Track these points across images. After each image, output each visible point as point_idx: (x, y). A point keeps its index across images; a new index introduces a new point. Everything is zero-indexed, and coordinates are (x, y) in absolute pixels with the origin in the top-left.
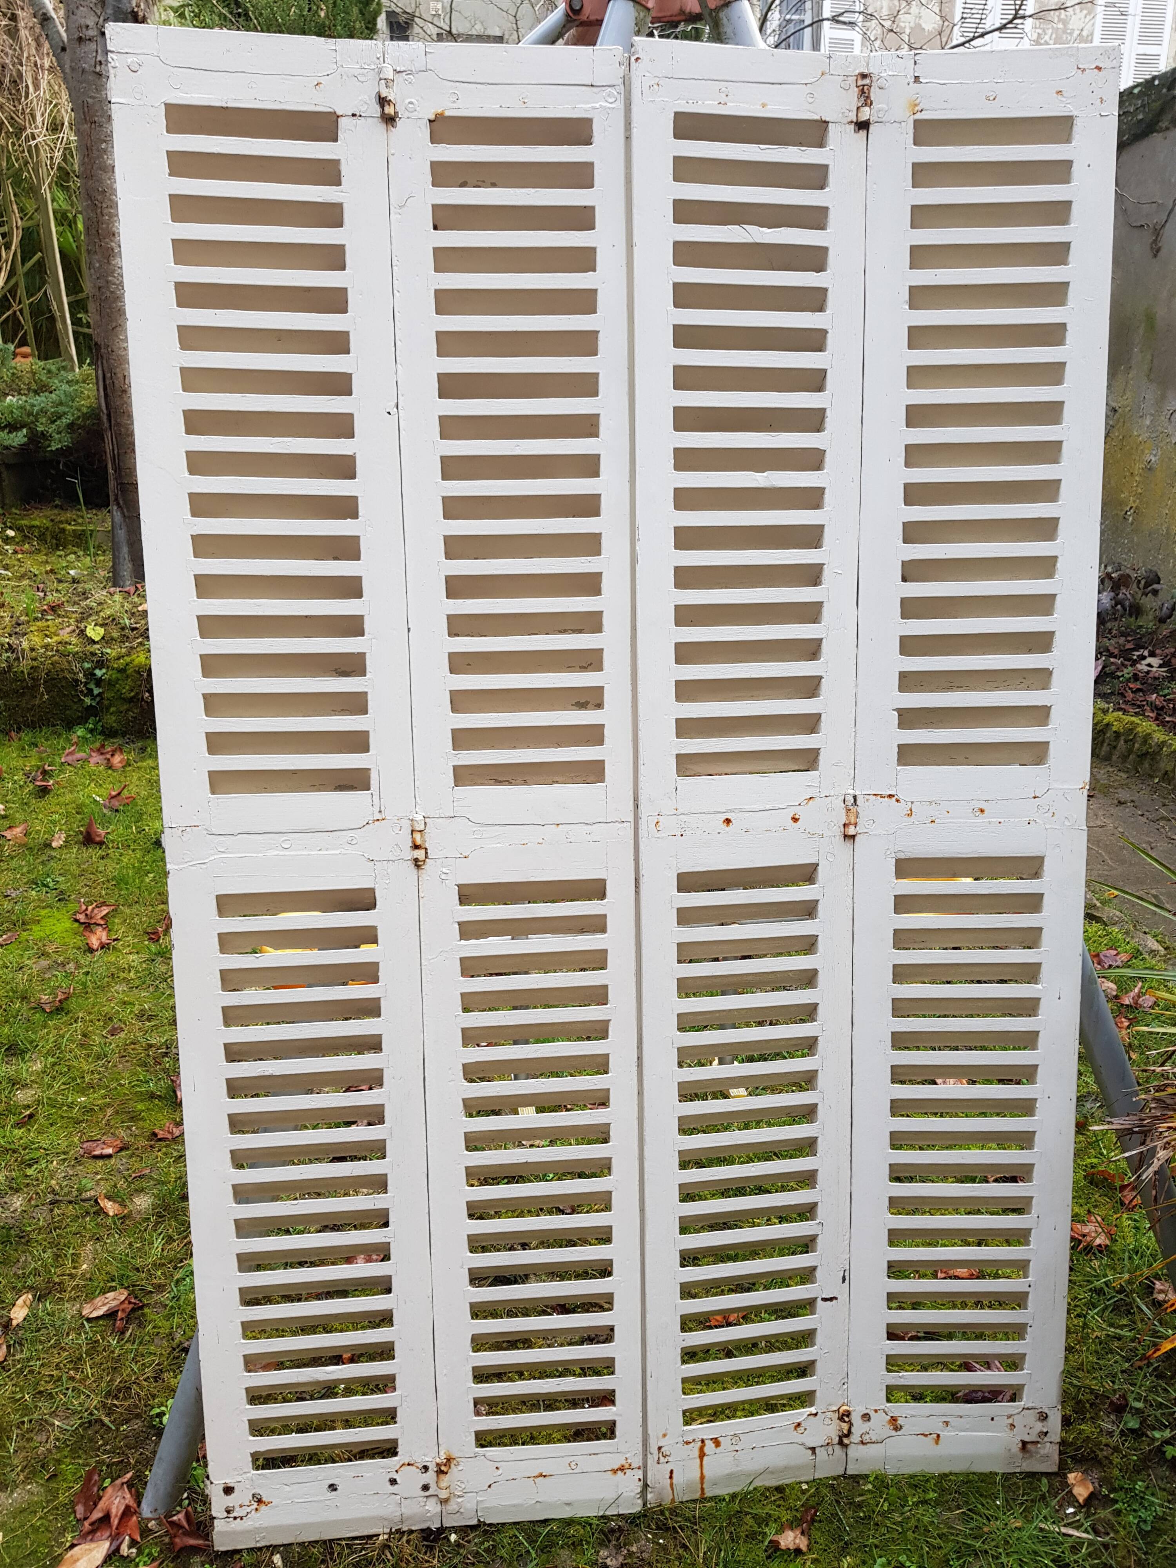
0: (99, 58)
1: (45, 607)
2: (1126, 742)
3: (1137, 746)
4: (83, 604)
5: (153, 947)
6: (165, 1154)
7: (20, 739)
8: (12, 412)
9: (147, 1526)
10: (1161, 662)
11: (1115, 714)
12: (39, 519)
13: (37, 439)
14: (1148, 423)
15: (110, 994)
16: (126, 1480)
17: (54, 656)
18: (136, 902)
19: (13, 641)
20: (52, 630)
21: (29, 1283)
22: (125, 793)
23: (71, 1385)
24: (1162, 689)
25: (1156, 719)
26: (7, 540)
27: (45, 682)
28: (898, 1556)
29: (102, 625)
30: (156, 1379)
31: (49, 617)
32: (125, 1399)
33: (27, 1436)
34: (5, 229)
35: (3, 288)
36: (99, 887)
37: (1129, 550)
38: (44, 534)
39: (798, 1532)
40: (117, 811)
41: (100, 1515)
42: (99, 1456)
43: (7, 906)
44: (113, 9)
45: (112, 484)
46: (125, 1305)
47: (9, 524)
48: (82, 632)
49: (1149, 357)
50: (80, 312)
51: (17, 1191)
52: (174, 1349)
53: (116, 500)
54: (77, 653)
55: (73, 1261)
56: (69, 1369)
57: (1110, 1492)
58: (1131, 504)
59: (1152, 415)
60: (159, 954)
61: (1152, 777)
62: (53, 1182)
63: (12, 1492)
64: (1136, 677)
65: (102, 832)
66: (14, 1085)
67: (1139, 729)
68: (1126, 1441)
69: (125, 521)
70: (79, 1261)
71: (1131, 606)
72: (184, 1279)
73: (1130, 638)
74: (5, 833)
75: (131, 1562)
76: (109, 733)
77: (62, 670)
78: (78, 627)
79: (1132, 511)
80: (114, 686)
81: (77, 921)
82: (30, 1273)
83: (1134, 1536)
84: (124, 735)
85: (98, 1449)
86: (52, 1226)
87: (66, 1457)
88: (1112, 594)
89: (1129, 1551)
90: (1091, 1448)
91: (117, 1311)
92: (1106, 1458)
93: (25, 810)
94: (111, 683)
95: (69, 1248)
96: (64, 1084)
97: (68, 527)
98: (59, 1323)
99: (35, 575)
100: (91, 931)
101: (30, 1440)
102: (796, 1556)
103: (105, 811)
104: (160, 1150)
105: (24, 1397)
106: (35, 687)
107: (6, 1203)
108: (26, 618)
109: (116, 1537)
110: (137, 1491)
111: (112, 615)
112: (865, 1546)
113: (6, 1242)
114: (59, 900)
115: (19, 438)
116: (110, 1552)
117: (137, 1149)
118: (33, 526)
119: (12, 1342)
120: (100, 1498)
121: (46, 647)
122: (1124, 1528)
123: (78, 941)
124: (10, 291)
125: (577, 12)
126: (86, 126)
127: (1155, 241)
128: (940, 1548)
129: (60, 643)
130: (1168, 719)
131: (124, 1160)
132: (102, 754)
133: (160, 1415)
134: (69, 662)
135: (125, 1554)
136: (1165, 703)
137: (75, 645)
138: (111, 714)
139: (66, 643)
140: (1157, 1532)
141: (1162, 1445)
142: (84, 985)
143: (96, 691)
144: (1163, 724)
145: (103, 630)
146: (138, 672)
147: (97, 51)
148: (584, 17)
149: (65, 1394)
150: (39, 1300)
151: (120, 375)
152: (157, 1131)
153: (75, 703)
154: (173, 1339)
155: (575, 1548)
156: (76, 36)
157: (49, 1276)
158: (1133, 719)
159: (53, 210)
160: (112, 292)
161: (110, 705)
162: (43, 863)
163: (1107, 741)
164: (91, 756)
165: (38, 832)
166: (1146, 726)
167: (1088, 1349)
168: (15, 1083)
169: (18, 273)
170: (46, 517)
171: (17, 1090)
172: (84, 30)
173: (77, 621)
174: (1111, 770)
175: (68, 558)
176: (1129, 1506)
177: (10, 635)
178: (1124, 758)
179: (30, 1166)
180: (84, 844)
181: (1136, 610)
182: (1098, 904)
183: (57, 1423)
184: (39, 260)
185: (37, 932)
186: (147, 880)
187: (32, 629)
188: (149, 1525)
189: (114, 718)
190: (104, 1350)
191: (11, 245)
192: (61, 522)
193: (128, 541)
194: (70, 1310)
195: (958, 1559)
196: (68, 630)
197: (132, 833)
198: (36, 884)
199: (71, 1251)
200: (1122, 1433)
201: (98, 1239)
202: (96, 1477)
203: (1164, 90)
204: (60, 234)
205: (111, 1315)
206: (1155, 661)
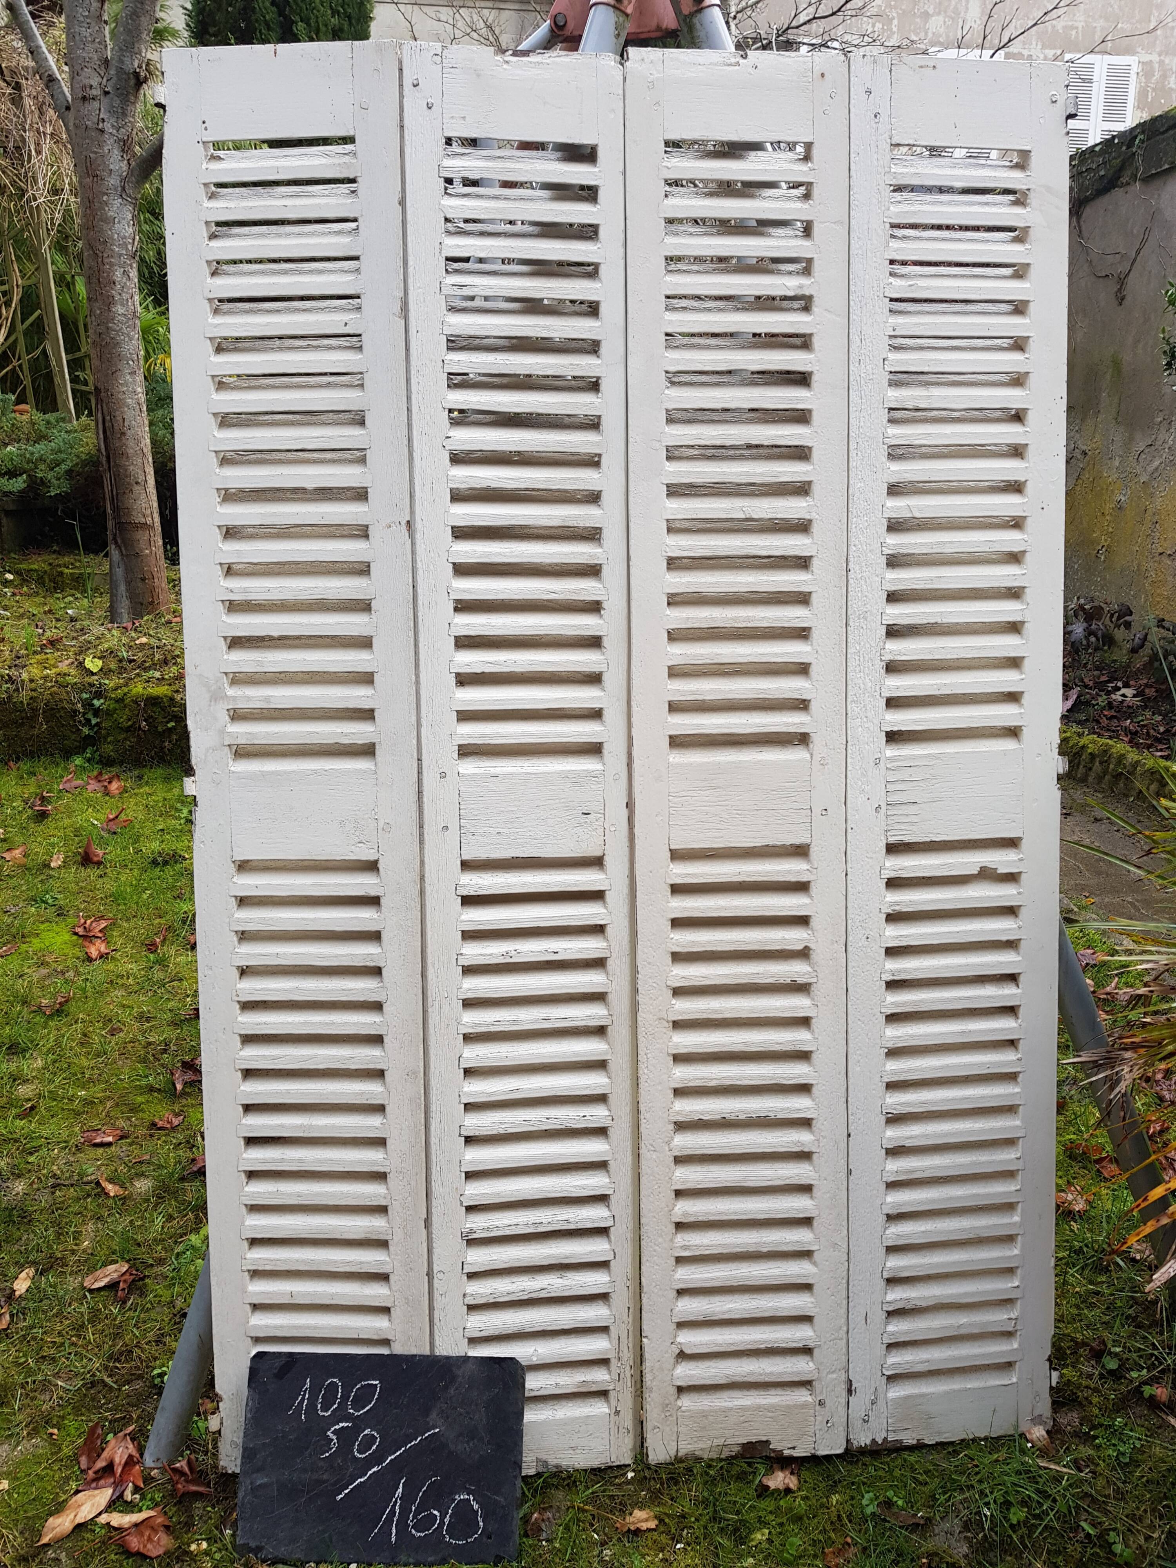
0: (102, 116)
1: (45, 642)
2: (1101, 763)
3: (1112, 766)
4: (82, 639)
5: (152, 956)
6: (165, 1142)
7: (18, 769)
8: (12, 459)
9: (149, 1474)
10: (1135, 692)
11: (1090, 737)
12: (38, 563)
13: (36, 485)
14: (1117, 464)
15: (109, 999)
16: (128, 1432)
17: (52, 687)
18: (134, 916)
19: (13, 672)
20: (52, 662)
21: (31, 1258)
22: (123, 817)
23: (73, 1350)
24: (1136, 717)
25: (1130, 742)
26: (6, 583)
27: (44, 712)
28: (886, 1492)
29: (99, 658)
30: (157, 1342)
31: (48, 651)
32: (127, 1361)
33: (31, 1395)
34: (5, 288)
35: (3, 344)
36: (97, 903)
37: (1102, 588)
38: (42, 577)
39: (787, 1473)
40: (115, 833)
41: (104, 1464)
42: (101, 1413)
43: (7, 920)
44: (116, 70)
45: (110, 524)
46: (127, 1277)
47: (7, 568)
48: (81, 664)
49: (1116, 400)
50: (77, 371)
51: (19, 1176)
52: (175, 1315)
53: (115, 539)
54: (76, 684)
55: (74, 1239)
56: (72, 1336)
57: (1090, 1430)
58: (1103, 543)
59: (1120, 456)
60: (157, 962)
61: (1127, 796)
62: (55, 1168)
63: (18, 1445)
64: (1110, 705)
65: (100, 852)
66: (15, 1080)
67: (1114, 750)
68: (1106, 1383)
69: (123, 559)
70: (81, 1238)
71: (1103, 636)
72: (184, 1253)
73: (1104, 672)
74: (4, 855)
75: (134, 1506)
76: (107, 762)
77: (61, 700)
78: (76, 660)
79: (1104, 549)
80: (112, 715)
81: (76, 934)
82: (33, 1249)
83: (1114, 1466)
84: (121, 763)
85: (101, 1407)
86: (54, 1207)
87: (69, 1414)
88: (1085, 625)
89: (1108, 1481)
90: (1072, 1391)
91: (118, 1282)
92: (1086, 1399)
93: (23, 834)
94: (109, 713)
95: (70, 1226)
96: (64, 1079)
97: (66, 571)
98: (62, 1293)
99: (34, 615)
100: (91, 942)
101: (33, 1399)
102: (786, 1495)
103: (102, 833)
104: (159, 1139)
105: (27, 1360)
106: (34, 717)
107: (7, 1187)
108: (26, 652)
109: (118, 1484)
110: (139, 1444)
111: (110, 648)
112: (853, 1484)
113: (10, 1221)
114: (58, 915)
115: (19, 484)
116: (114, 1497)
117: (137, 1137)
118: (32, 570)
119: (15, 1312)
120: (103, 1450)
121: (45, 678)
122: (1104, 1461)
123: (77, 952)
124: (9, 348)
125: (562, 28)
126: (88, 180)
127: (1120, 290)
128: (926, 1483)
129: (59, 674)
130: (1141, 741)
131: (124, 1149)
132: (99, 781)
133: (161, 1375)
134: (67, 693)
135: (129, 1499)
136: (1139, 729)
137: (74, 677)
138: (109, 743)
139: (65, 674)
140: (1135, 1463)
141: (1140, 1386)
142: (84, 990)
143: (94, 721)
144: (1137, 746)
145: (101, 662)
146: (136, 702)
147: (100, 109)
148: (567, 32)
149: (68, 1359)
150: (41, 1274)
151: (119, 418)
152: (157, 1120)
153: (74, 733)
154: (174, 1306)
155: (570, 1489)
156: (80, 96)
157: (50, 1251)
158: (1108, 741)
159: (53, 271)
160: (112, 338)
161: (108, 735)
162: (42, 881)
163: (1083, 763)
164: (89, 784)
165: (37, 853)
166: (1120, 747)
167: (1068, 1303)
168: (16, 1078)
169: (17, 329)
170: (44, 561)
171: (18, 1085)
172: (88, 89)
173: (76, 654)
174: (1087, 790)
175: (66, 600)
176: (1108, 1441)
177: (10, 667)
178: (1100, 779)
179: (31, 1154)
180: (83, 865)
181: (1109, 640)
182: (1076, 909)
183: (60, 1383)
184: (38, 317)
185: (36, 943)
186: (145, 896)
187: (31, 661)
188: (152, 1473)
189: (111, 748)
190: (106, 1317)
191: (12, 302)
192: (60, 566)
193: (126, 579)
194: (73, 1282)
195: (945, 1493)
196: (67, 662)
197: (130, 853)
198: (35, 901)
199: (72, 1229)
200: (1101, 1376)
201: (99, 1218)
202: (99, 1431)
203: (1124, 148)
204: (59, 293)
205: (112, 1286)
206: (1129, 692)
